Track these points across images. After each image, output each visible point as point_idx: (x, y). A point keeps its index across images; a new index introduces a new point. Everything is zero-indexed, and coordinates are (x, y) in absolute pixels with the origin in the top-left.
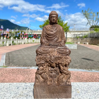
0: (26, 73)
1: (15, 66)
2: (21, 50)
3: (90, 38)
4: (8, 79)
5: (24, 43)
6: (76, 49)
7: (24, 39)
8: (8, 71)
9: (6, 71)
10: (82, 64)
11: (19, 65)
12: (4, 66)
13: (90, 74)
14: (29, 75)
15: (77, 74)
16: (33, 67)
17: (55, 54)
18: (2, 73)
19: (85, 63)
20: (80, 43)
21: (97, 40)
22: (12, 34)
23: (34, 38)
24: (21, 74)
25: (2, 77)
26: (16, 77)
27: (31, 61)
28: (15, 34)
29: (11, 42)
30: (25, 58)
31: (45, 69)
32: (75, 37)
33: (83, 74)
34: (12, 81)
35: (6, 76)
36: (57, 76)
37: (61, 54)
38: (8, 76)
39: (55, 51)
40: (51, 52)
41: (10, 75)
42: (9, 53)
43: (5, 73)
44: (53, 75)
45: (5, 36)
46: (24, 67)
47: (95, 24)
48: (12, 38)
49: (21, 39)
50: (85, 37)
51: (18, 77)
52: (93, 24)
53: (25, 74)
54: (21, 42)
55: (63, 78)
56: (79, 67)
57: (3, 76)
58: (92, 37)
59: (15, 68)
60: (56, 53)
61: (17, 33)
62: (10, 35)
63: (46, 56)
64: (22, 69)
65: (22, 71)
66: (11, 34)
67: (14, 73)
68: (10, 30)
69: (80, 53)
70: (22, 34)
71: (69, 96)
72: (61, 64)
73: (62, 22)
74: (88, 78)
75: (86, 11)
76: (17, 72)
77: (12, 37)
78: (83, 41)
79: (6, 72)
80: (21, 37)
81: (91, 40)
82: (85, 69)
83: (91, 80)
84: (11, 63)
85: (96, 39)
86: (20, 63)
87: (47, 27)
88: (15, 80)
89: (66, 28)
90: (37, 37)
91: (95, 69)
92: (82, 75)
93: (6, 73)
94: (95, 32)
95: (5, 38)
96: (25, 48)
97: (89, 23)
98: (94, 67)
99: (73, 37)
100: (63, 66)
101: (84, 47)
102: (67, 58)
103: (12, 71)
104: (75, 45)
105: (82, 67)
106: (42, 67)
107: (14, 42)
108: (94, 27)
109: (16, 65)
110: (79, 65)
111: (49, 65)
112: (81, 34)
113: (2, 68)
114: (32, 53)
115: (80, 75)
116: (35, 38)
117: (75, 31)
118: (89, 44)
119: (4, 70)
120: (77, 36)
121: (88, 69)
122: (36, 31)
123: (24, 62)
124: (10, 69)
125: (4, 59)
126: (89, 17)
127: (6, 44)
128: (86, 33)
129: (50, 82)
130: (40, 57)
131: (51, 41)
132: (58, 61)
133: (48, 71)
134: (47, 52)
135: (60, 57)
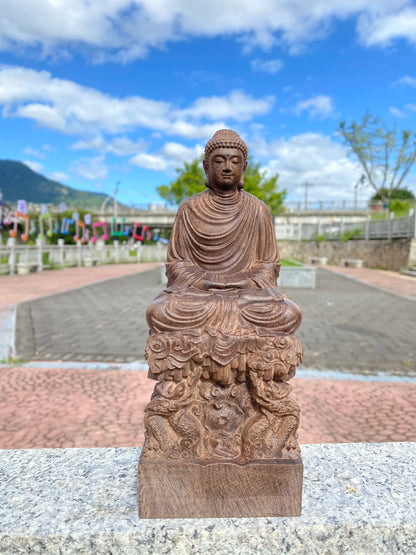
0: (106, 387)
1: (57, 360)
2: (79, 291)
3: (373, 242)
4: (29, 412)
5: (95, 263)
6: (309, 289)
7: (90, 243)
8: (31, 379)
9: (21, 378)
10: (337, 351)
11: (77, 354)
12: (10, 358)
13: (368, 389)
14: (116, 395)
15: (315, 390)
16: (133, 361)
17: (232, 327)
18: (4, 388)
19: (348, 344)
20: (329, 263)
21: (400, 248)
22: (41, 225)
23: (136, 240)
24: (85, 392)
25: (5, 406)
26: (63, 405)
27: (125, 336)
28: (53, 222)
29: (39, 256)
30: (100, 326)
31: (186, 393)
32: (308, 237)
33: (340, 388)
35: (21, 400)
36: (240, 424)
37: (257, 328)
38: (29, 402)
39: (229, 314)
40: (214, 318)
41: (38, 396)
42: (29, 303)
43: (16, 390)
44: (224, 418)
45: (11, 232)
46: (97, 361)
47: (392, 184)
48: (40, 241)
49: (79, 243)
50: (351, 239)
51: (72, 406)
52: (385, 180)
53: (99, 390)
54: (78, 256)
55: (264, 432)
56: (324, 361)
57: (11, 402)
58: (379, 236)
59: (58, 365)
60: (237, 321)
61: (64, 220)
62: (33, 229)
63: (194, 336)
64: (88, 373)
65: (87, 381)
66: (37, 224)
67: (54, 386)
68: (30, 204)
69: (329, 304)
71: (290, 507)
72: (258, 370)
73: (256, 172)
74: (360, 404)
75: (359, 123)
76: (66, 382)
77: (41, 236)
78: (341, 252)
79: (22, 384)
80: (80, 238)
81: (375, 251)
82: (347, 371)
83: (372, 415)
84: (42, 344)
85: (395, 248)
86: (79, 347)
87: (197, 207)
88: (60, 414)
89: (271, 199)
90: (145, 235)
91: (389, 369)
92: (336, 394)
93: (20, 389)
94: (392, 215)
95: (11, 242)
96: (99, 285)
98: (386, 360)
99: (299, 237)
100: (266, 381)
101: (344, 279)
103: (48, 381)
104: (308, 270)
105: (338, 363)
106: (175, 386)
107: (51, 257)
108: (390, 194)
109: (61, 356)
110: (326, 354)
111: (207, 376)
112: (335, 224)
113: (5, 366)
114: (127, 306)
115: (328, 393)
116: (139, 243)
117: (310, 212)
118: (366, 265)
119: (15, 376)
120: (316, 232)
121: (361, 370)
122: (142, 211)
123: (96, 343)
124: (37, 371)
125: (11, 331)
126: (367, 151)
127: (16, 267)
128: (355, 220)
129: (210, 447)
130: (165, 341)
131: (214, 270)
132: (245, 358)
133: (200, 400)
134: (197, 321)
135: (256, 341)
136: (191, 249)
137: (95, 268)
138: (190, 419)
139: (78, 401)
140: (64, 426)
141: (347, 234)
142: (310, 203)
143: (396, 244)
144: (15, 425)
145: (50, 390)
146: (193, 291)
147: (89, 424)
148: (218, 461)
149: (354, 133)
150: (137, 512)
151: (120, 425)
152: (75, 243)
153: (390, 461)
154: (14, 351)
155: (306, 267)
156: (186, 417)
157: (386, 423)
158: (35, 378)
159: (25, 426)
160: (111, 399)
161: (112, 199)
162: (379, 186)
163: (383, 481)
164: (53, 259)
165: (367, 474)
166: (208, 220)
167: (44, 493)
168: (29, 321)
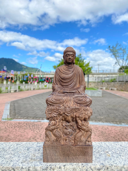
0: (37, 127)
1: (22, 119)
2: (29, 98)
3: (120, 82)
4: (13, 135)
5: (34, 89)
6: (100, 97)
7: (33, 83)
8: (14, 124)
9: (11, 124)
10: (109, 117)
11: (28, 117)
12: (8, 118)
13: (119, 129)
14: (40, 130)
15: (102, 129)
16: (45, 119)
17: (71, 104)
18: (5, 128)
19: (112, 114)
20: (106, 89)
22: (18, 77)
23: (47, 82)
24: (30, 129)
25: (6, 133)
26: (23, 133)
27: (43, 112)
28: (22, 77)
29: (17, 87)
30: (35, 108)
31: (57, 124)
32: (99, 81)
33: (110, 128)
34: (18, 137)
35: (11, 131)
36: (73, 134)
37: (78, 104)
38: (13, 132)
39: (70, 100)
40: (66, 101)
41: (16, 130)
42: (14, 101)
43: (9, 128)
44: (69, 132)
45: (9, 80)
46: (34, 119)
47: (125, 64)
49: (29, 83)
50: (113, 82)
51: (26, 133)
52: (123, 63)
53: (34, 128)
54: (29, 87)
55: (81, 136)
56: (105, 120)
57: (8, 132)
58: (121, 81)
59: (22, 120)
60: (73, 103)
61: (25, 76)
62: (16, 79)
63: (60, 107)
64: (31, 123)
65: (31, 125)
66: (17, 77)
67: (21, 127)
68: (15, 71)
69: (106, 102)
70: (30, 78)
71: (89, 160)
72: (79, 117)
73: (83, 61)
74: (116, 134)
75: (115, 46)
76: (25, 126)
77: (18, 81)
78: (109, 86)
79: (11, 126)
80: (30, 81)
81: (120, 85)
82: (112, 123)
83: (120, 137)
84: (17, 114)
85: (127, 84)
86: (29, 115)
87: (61, 69)
88: (22, 136)
89: (88, 69)
90: (49, 81)
91: (126, 122)
92: (108, 130)
93: (11, 128)
94: (125, 74)
95: (9, 83)
96: (35, 96)
97: (118, 62)
98: (124, 119)
99: (97, 81)
100: (81, 121)
101: (111, 94)
102: (87, 110)
103: (19, 125)
104: (99, 91)
105: (109, 120)
106: (54, 122)
107: (21, 87)
108: (124, 68)
109: (23, 117)
110: (105, 117)
111: (64, 119)
112: (107, 77)
113: (6, 120)
114: (43, 102)
115: (106, 130)
117: (99, 73)
118: (117, 90)
119: (9, 124)
120: (102, 79)
121: (116, 122)
122: (48, 73)
123: (34, 113)
124: (16, 122)
125: (8, 110)
126: (117, 55)
127: (10, 90)
128: (114, 75)
129: (65, 141)
130: (51, 108)
131: (66, 88)
132: (75, 114)
133: (62, 126)
134: (61, 102)
135: (78, 108)
136: (60, 81)
137: (34, 91)
138: (59, 132)
139: (28, 131)
140: (24, 139)
141: (111, 80)
142: (100, 71)
143: (127, 83)
144: (9, 139)
145: (20, 128)
146: (60, 93)
147: (31, 139)
148: (67, 145)
149: (113, 49)
150: (43, 161)
151: (41, 139)
152: (28, 83)
153: (121, 147)
154: (9, 116)
155: (99, 90)
156: (57, 131)
157: (125, 139)
158: (15, 124)
159: (12, 139)
160: (38, 131)
161: (40, 70)
162: (121, 65)
163: (118, 153)
164: (21, 88)
165: (114, 151)
166: (64, 73)
167: (15, 155)
168: (14, 107)
